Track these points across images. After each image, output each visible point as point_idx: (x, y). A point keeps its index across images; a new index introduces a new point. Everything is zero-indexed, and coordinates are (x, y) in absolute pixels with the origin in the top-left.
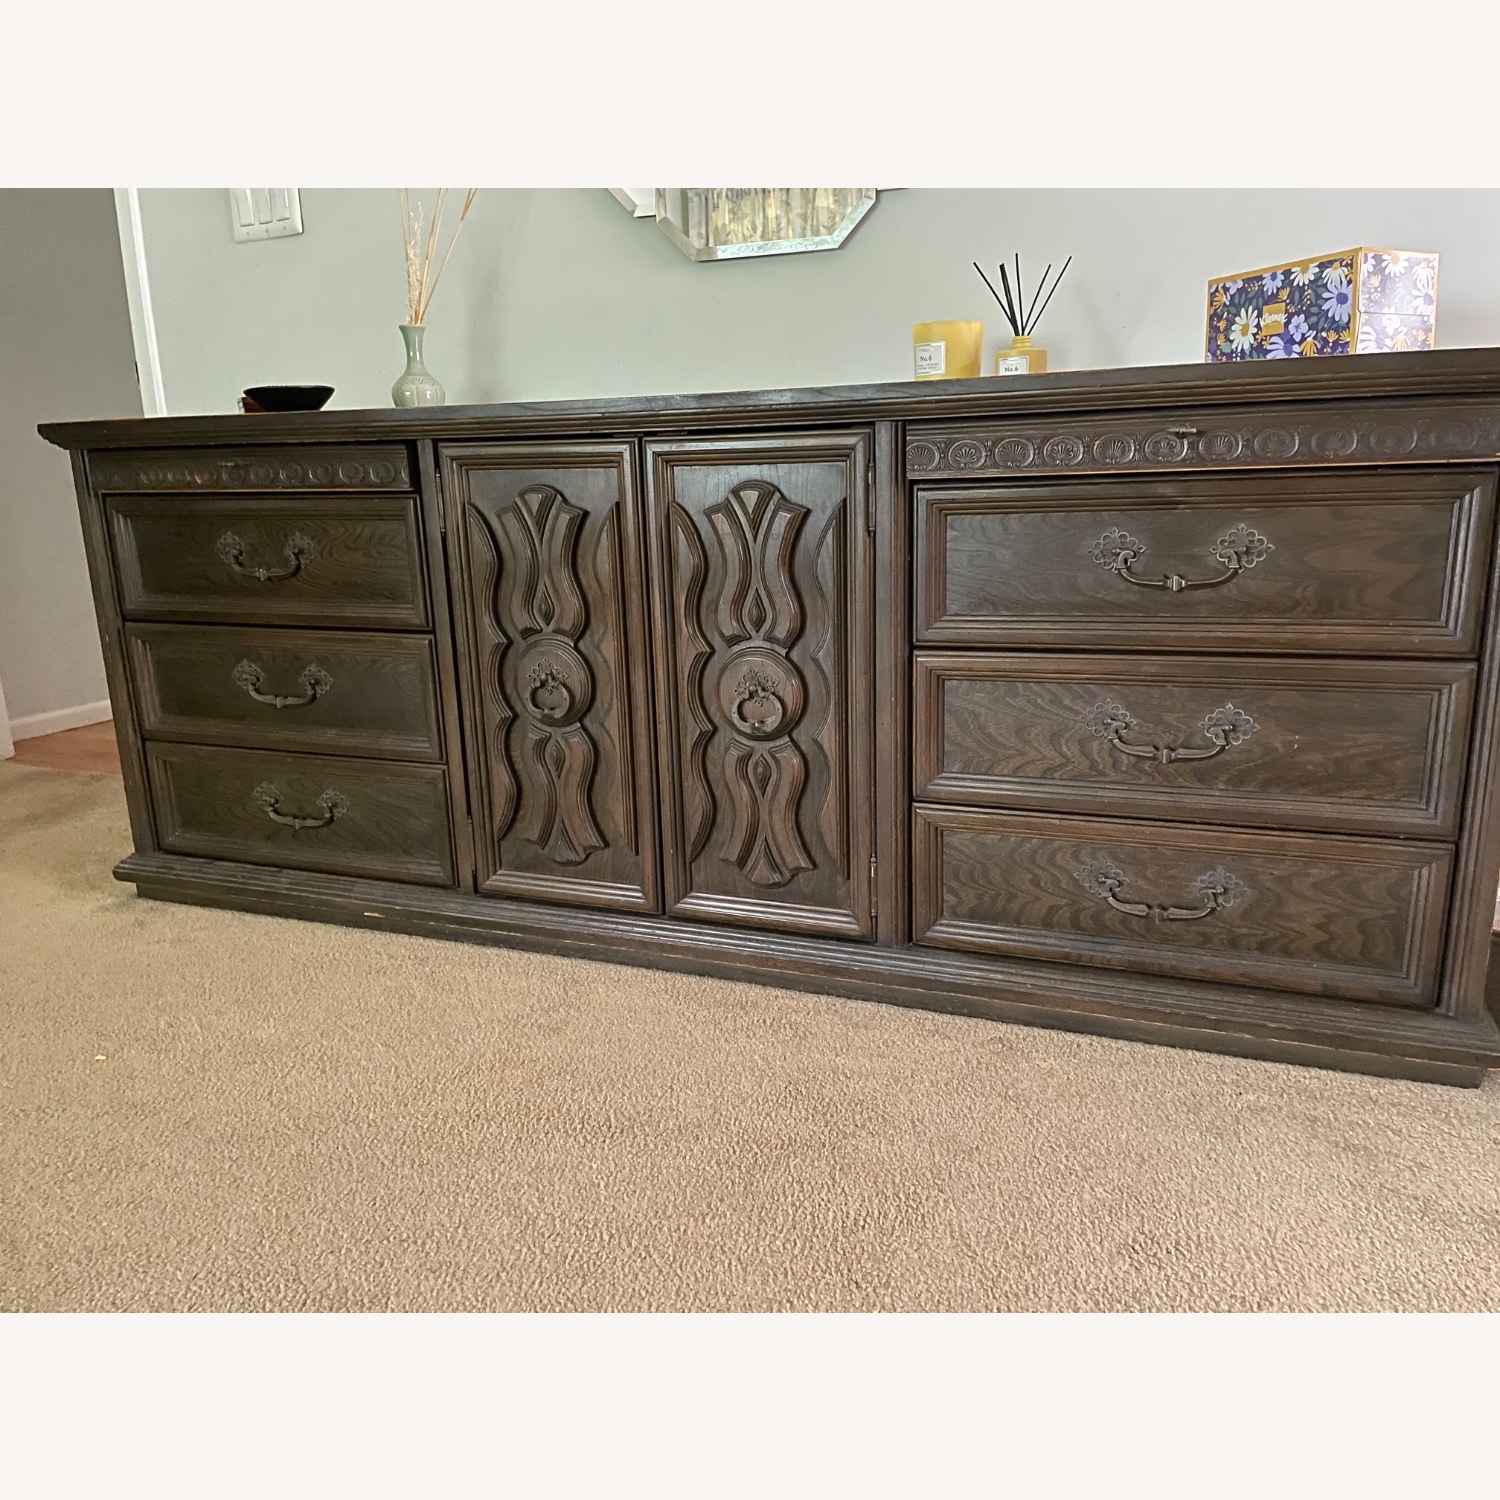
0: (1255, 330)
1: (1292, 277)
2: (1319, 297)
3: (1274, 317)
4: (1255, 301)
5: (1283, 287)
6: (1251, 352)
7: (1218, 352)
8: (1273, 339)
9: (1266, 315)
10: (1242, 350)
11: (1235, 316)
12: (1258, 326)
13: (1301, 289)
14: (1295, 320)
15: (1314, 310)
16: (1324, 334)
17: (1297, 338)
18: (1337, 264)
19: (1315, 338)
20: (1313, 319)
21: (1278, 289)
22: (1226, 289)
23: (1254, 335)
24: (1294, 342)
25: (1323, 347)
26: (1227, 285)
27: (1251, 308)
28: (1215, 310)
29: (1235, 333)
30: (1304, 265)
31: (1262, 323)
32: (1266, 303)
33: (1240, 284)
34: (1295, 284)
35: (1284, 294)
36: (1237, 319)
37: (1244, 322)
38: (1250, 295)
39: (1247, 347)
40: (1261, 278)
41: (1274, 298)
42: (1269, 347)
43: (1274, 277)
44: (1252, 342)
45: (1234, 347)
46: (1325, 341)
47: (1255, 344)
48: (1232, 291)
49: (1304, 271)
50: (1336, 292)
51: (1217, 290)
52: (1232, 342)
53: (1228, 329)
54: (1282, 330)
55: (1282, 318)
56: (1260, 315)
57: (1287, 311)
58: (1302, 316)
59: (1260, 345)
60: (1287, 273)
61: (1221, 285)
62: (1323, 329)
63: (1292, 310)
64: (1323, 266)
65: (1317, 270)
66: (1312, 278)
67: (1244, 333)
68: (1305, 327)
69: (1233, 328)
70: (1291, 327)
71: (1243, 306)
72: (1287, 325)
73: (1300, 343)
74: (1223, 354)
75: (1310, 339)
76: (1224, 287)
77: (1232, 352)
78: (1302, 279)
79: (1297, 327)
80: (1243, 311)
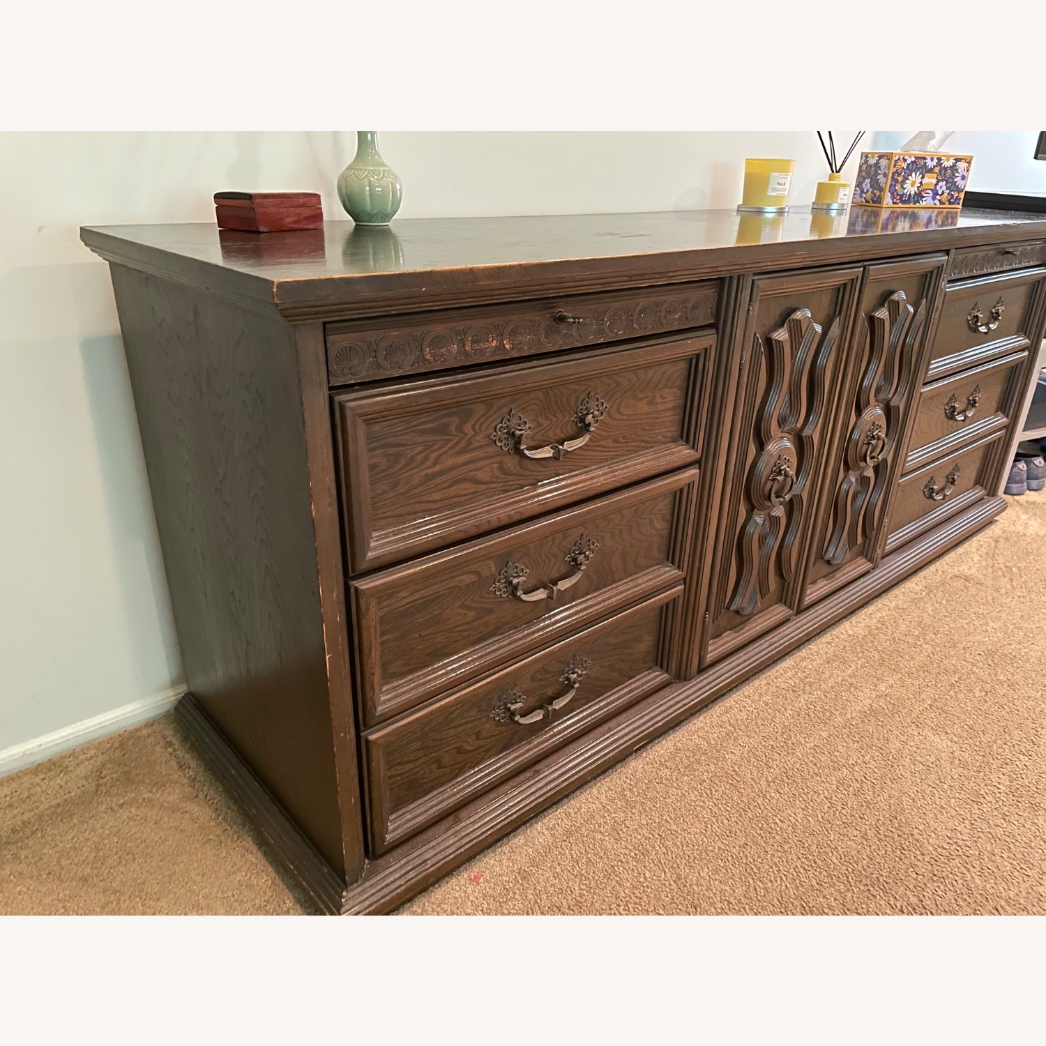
0: (919, 185)
1: (942, 162)
2: (953, 174)
3: (930, 180)
4: (921, 170)
5: (936, 166)
6: (914, 196)
7: (895, 193)
8: (928, 191)
9: (926, 178)
10: (910, 194)
11: (909, 175)
12: (921, 183)
13: (946, 169)
14: (940, 184)
15: (950, 180)
16: (953, 193)
17: (940, 192)
18: (963, 161)
19: (948, 194)
20: (949, 185)
21: (934, 166)
22: (905, 160)
23: (918, 187)
24: (938, 194)
25: (951, 198)
26: (906, 158)
27: (918, 173)
28: (897, 170)
29: (908, 185)
30: (948, 157)
31: (923, 182)
32: (926, 173)
33: (913, 159)
34: (943, 166)
35: (937, 170)
36: (910, 177)
37: (914, 179)
38: (918, 166)
39: (913, 193)
40: (925, 158)
41: (931, 171)
42: (925, 195)
43: (932, 160)
44: (916, 190)
45: (905, 191)
46: (953, 196)
47: (918, 192)
48: (909, 161)
49: (948, 160)
50: (961, 174)
51: (899, 159)
52: (904, 189)
53: (903, 182)
54: (933, 187)
55: (934, 181)
56: (923, 178)
57: (937, 178)
58: (944, 182)
59: (920, 193)
60: (939, 159)
61: (902, 157)
62: (953, 190)
63: (940, 178)
64: (957, 160)
65: (954, 161)
66: (952, 165)
67: (913, 185)
68: (944, 188)
69: (907, 181)
70: (938, 187)
71: (914, 171)
72: (936, 185)
73: (940, 195)
74: (898, 194)
75: (946, 194)
76: (904, 158)
77: (904, 194)
78: (947, 163)
79: (941, 187)
80: (913, 174)
